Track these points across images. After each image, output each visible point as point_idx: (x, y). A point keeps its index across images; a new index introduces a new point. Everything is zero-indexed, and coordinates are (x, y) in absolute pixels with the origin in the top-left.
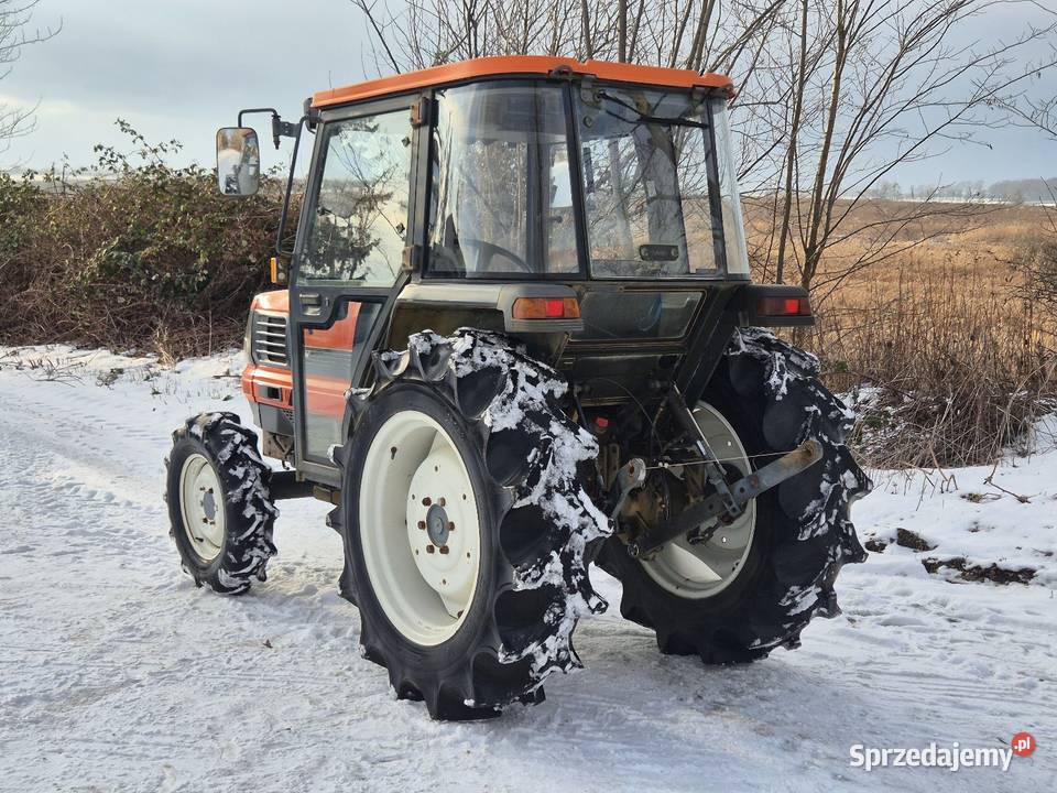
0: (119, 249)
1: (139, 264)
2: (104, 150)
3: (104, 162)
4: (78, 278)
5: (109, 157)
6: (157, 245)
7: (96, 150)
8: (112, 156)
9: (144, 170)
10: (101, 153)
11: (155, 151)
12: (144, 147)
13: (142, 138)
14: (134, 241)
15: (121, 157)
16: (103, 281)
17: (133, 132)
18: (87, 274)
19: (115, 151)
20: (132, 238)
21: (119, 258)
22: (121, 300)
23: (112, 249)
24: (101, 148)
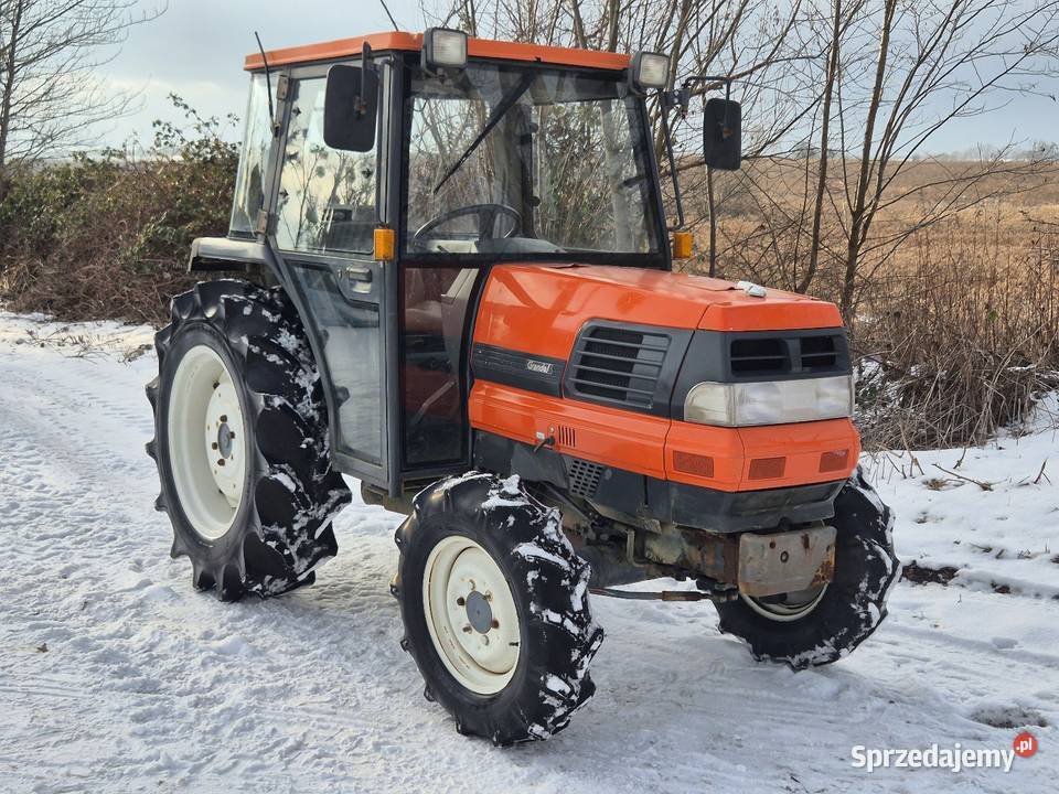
0: (165, 224)
1: (183, 238)
2: (162, 126)
3: (161, 137)
4: (128, 254)
5: (164, 131)
6: (200, 219)
7: (154, 125)
8: (169, 131)
9: (197, 144)
10: (159, 128)
11: (207, 125)
12: (197, 122)
13: (194, 112)
14: (181, 215)
15: (178, 131)
16: (152, 257)
17: (186, 107)
18: (136, 249)
19: (173, 126)
20: (179, 213)
21: (164, 233)
22: (167, 275)
23: (160, 224)
24: (159, 123)
